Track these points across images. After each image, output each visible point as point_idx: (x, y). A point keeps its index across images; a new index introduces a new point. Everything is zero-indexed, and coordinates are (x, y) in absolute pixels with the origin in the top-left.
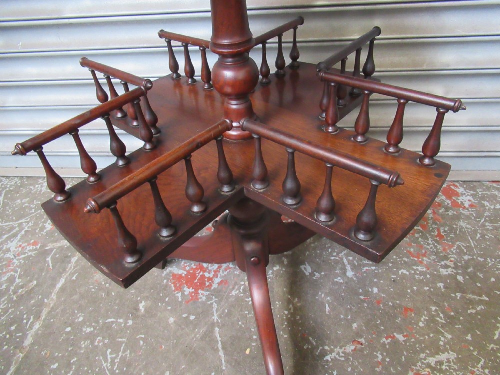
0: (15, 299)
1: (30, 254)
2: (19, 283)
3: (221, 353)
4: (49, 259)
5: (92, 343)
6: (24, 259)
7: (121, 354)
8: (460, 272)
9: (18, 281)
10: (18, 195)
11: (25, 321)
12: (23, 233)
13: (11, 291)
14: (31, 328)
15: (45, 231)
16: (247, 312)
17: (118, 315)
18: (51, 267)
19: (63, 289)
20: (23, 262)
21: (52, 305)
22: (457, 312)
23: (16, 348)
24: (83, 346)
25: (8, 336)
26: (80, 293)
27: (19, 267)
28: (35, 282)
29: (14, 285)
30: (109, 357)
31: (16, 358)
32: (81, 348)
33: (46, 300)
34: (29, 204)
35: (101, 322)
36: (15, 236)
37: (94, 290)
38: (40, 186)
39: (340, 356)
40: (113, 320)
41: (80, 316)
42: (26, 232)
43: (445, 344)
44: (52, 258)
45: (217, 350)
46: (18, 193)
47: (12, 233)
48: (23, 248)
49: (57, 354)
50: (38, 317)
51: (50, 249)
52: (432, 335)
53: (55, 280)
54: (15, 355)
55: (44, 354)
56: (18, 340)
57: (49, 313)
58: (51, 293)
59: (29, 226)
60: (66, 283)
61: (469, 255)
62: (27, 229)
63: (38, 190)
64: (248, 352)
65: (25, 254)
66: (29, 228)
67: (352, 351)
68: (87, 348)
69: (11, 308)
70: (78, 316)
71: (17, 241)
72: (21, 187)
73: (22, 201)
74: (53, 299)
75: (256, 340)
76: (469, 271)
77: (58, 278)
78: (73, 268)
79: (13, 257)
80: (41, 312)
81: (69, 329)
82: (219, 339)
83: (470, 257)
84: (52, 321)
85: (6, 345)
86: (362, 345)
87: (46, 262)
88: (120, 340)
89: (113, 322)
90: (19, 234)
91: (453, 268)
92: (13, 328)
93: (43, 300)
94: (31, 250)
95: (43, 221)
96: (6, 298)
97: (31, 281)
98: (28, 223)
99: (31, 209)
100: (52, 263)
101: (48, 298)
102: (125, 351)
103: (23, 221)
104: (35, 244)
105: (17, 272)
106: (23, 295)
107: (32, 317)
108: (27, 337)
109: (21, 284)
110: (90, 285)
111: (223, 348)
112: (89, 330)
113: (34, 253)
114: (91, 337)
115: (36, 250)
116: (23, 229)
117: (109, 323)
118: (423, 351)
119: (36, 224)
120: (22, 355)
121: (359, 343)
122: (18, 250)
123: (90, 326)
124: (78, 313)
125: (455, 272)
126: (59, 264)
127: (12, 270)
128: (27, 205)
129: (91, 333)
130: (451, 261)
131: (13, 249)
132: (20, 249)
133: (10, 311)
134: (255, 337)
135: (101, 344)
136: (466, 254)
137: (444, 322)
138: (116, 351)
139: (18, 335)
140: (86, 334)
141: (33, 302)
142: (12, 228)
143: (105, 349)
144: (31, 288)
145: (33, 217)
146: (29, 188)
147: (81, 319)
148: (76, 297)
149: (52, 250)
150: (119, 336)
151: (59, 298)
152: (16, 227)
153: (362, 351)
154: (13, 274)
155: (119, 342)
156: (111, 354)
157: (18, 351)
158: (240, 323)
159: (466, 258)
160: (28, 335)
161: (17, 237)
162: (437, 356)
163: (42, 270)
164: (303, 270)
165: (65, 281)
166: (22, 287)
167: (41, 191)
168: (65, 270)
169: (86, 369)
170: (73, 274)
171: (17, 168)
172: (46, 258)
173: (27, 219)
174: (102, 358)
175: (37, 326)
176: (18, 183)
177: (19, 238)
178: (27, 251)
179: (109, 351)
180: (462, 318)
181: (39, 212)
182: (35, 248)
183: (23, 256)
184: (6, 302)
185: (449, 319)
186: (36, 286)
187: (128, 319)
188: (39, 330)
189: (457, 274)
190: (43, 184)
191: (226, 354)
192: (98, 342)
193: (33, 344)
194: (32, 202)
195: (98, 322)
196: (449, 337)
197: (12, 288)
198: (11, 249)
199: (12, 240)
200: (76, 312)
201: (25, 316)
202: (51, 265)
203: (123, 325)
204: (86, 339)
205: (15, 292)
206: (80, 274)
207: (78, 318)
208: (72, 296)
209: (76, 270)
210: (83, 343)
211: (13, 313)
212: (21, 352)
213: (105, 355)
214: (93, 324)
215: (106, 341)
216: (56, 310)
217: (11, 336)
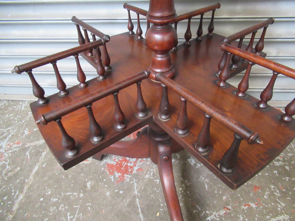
0: (6, 179)
1: (15, 150)
2: (9, 168)
3: (141, 215)
4: (27, 153)
5: (58, 208)
6: (11, 153)
7: (76, 215)
8: (287, 163)
9: (7, 167)
10: (6, 112)
11: (13, 194)
12: (10, 136)
13: (3, 174)
14: (17, 198)
15: (24, 135)
16: (156, 189)
17: (73, 190)
18: (29, 158)
19: (37, 173)
20: (11, 155)
21: (30, 184)
22: (287, 189)
23: (7, 211)
24: (52, 210)
25: (2, 203)
26: (48, 176)
27: (8, 158)
28: (19, 168)
29: (5, 170)
30: (69, 217)
31: (7, 218)
32: (50, 212)
33: (26, 180)
34: (13, 117)
35: (62, 194)
36: (5, 138)
37: (57, 174)
38: (20, 106)
39: (216, 217)
40: (70, 193)
41: (49, 191)
42: (12, 135)
43: (281, 209)
44: (29, 153)
45: (138, 214)
46: (6, 110)
47: (3, 136)
48: (10, 146)
49: (34, 216)
50: (21, 191)
51: (28, 147)
52: (272, 204)
53: (32, 167)
54: (7, 216)
55: (26, 215)
56: (9, 206)
57: (29, 188)
58: (29, 175)
59: (14, 131)
60: (39, 169)
61: (291, 153)
62: (12, 133)
63: (19, 109)
64: (158, 214)
65: (12, 149)
66: (14, 133)
67: (224, 214)
68: (54, 211)
69: (4, 185)
70: (48, 190)
71: (6, 141)
72: (8, 106)
73: (9, 115)
74: (30, 179)
75: (163, 207)
76: (292, 163)
77: (34, 166)
78: (43, 159)
79: (4, 152)
80: (24, 187)
81: (42, 199)
82: (139, 206)
83: (292, 154)
84: (31, 193)
85: (1, 209)
86: (229, 210)
87: (25, 155)
88: (75, 206)
89: (70, 195)
90: (7, 137)
91: (282, 161)
92: (5, 198)
93: (24, 180)
94: (15, 147)
95: (23, 128)
96: (1, 178)
97: (16, 167)
98: (13, 129)
99: (15, 120)
100: (29, 156)
101: (27, 178)
102: (78, 214)
103: (10, 128)
104: (18, 143)
105: (7, 161)
106: (11, 176)
107: (18, 191)
109: (9, 169)
110: (54, 171)
111: (142, 212)
112: (55, 200)
113: (18, 149)
114: (57, 204)
115: (19, 147)
116: (10, 133)
117: (68, 195)
118: (268, 214)
119: (18, 131)
120: (11, 216)
121: (228, 209)
122: (7, 147)
123: (56, 197)
124: (48, 189)
125: (284, 163)
126: (34, 157)
127: (4, 160)
128: (12, 118)
129: (56, 202)
130: (281, 157)
131: (4, 146)
132: (9, 146)
133: (3, 187)
134: (162, 205)
135: (63, 209)
136: (289, 152)
137: (280, 195)
138: (73, 214)
139: (9, 203)
140: (53, 202)
141: (18, 181)
142: (3, 133)
143: (66, 212)
144: (16, 172)
145: (16, 126)
146: (13, 107)
147: (50, 193)
148: (46, 178)
149: (29, 147)
150: (74, 204)
151: (34, 178)
152: (6, 132)
153: (230, 214)
154: (5, 162)
155: (74, 207)
156: (70, 215)
157: (9, 213)
158: (152, 196)
159: (290, 155)
160: (15, 203)
161: (6, 138)
162: (277, 217)
163: (23, 160)
164: (190, 162)
165: (39, 167)
166: (11, 171)
167: (21, 109)
168: (38, 160)
170: (43, 163)
171: (5, 94)
172: (25, 152)
173: (13, 127)
174: (64, 218)
175: (21, 197)
176: (6, 104)
177: (8, 139)
178: (13, 148)
179: (69, 214)
180: (290, 193)
181: (20, 122)
182: (18, 146)
183: (11, 151)
184: (0, 181)
185: (282, 193)
186: (20, 170)
187: (80, 192)
188: (22, 199)
189: (285, 165)
190: (22, 105)
191: (143, 216)
192: (61, 208)
193: (19, 209)
194: (15, 116)
195: (60, 195)
196: (284, 205)
197: (4, 172)
198: (3, 146)
199: (3, 140)
200: (46, 188)
201: (13, 190)
202: (29, 157)
203: (77, 197)
204: (53, 206)
205: (6, 175)
206: (48, 163)
207: (48, 192)
208: (43, 177)
209: (45, 161)
210: (51, 208)
211: (5, 188)
212: (11, 214)
213: (66, 216)
214: (58, 196)
215: (67, 207)
216: (33, 186)
217: (4, 204)
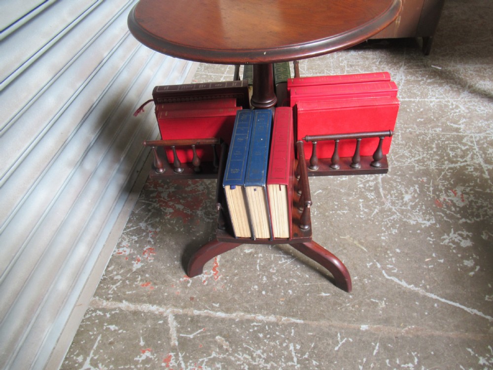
0: (233, 348)
1: (181, 359)
2: (216, 352)
4: (191, 336)
5: (274, 274)
6: (186, 363)
9: (214, 355)
11: (255, 328)
13: (224, 356)
14: (261, 321)
15: (151, 357)
17: (256, 263)
18: (202, 330)
19: (227, 311)
20: (190, 361)
21: (243, 314)
23: (278, 325)
24: (276, 279)
25: (268, 336)
26: (233, 295)
27: (196, 362)
28: (218, 337)
29: (217, 356)
30: (283, 261)
31: (285, 322)
32: (278, 280)
33: (237, 320)
35: (258, 273)
37: (231, 286)
40: (258, 266)
41: (253, 288)
44: (191, 333)
49: (282, 294)
50: (253, 320)
51: (178, 341)
53: (217, 321)
54: (283, 324)
55: (281, 303)
56: (271, 327)
57: (249, 312)
58: (230, 319)
60: (222, 311)
65: (179, 365)
68: (277, 276)
69: (242, 347)
70: (253, 290)
74: (237, 315)
77: (216, 318)
78: (206, 311)
80: (247, 319)
81: (264, 293)
84: (256, 307)
85: (276, 334)
87: (194, 338)
88: (272, 258)
89: (259, 266)
92: (261, 335)
93: (236, 323)
94: (176, 360)
96: (231, 357)
97: (215, 342)
100: (197, 331)
101: (234, 320)
104: (168, 360)
105: (202, 362)
106: (230, 342)
107: (252, 324)
108: (269, 322)
109: (218, 350)
110: (226, 290)
112: (265, 279)
113: (180, 355)
115: (176, 355)
117: (260, 268)
120: (283, 319)
123: (262, 278)
124: (251, 291)
126: (199, 325)
127: (200, 367)
129: (267, 277)
133: (245, 346)
139: (267, 329)
140: (268, 280)
141: (237, 330)
143: (278, 265)
144: (223, 339)
147: (256, 287)
148: (236, 297)
149: (180, 339)
150: (269, 260)
151: (235, 310)
154: (204, 364)
155: (274, 259)
156: (282, 261)
157: (280, 323)
160: (267, 321)
163: (204, 337)
165: (219, 312)
166: (221, 347)
168: (207, 317)
169: (291, 272)
170: (213, 309)
172: (190, 340)
175: (260, 317)
178: (176, 364)
179: (280, 262)
182: (173, 358)
183: (183, 365)
184: (236, 355)
186: (221, 335)
187: (257, 258)
188: (264, 315)
192: (274, 270)
193: (275, 313)
195: (259, 275)
197: (222, 356)
201: (251, 330)
202: (199, 331)
203: (262, 259)
204: (271, 278)
206: (214, 302)
207: (255, 289)
208: (235, 301)
209: (209, 306)
210: (274, 280)
211: (247, 343)
212: (281, 320)
213: (282, 264)
214: (260, 277)
215: (273, 266)
216: (247, 308)
217: (268, 334)
